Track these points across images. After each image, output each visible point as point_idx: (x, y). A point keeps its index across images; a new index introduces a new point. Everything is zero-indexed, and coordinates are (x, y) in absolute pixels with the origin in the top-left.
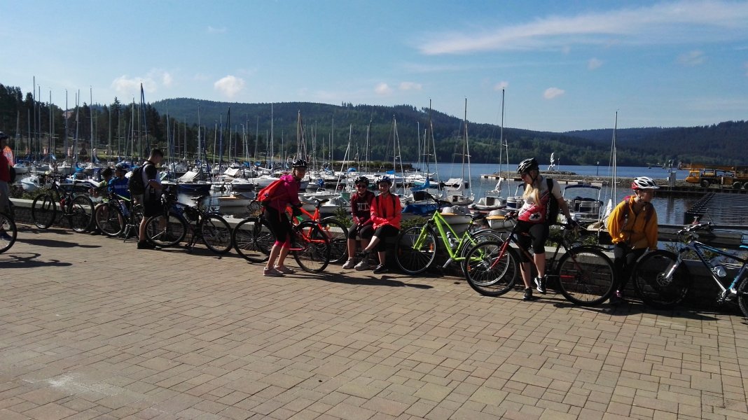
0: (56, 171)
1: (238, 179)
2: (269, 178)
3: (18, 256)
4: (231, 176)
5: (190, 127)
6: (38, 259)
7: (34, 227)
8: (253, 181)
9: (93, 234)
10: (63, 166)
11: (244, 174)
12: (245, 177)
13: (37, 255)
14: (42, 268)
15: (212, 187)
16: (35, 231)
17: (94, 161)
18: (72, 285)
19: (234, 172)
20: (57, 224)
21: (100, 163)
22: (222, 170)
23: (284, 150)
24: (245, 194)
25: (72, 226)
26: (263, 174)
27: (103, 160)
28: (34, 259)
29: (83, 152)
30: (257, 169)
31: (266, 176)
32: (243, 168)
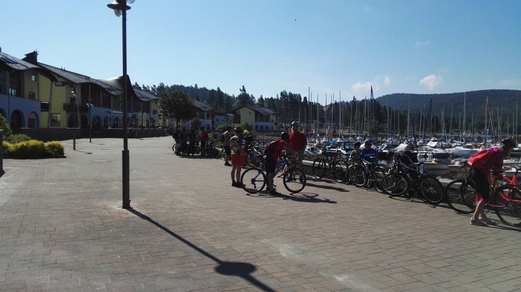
0: (320, 144)
1: (437, 149)
2: (462, 148)
3: (307, 195)
4: (432, 147)
5: (402, 113)
6: (317, 197)
7: (313, 178)
8: (449, 151)
9: (347, 184)
10: (324, 140)
11: (442, 145)
12: (442, 147)
13: (317, 195)
14: (321, 203)
15: (418, 155)
16: (314, 180)
17: (341, 137)
18: (340, 216)
19: (434, 144)
20: (326, 177)
21: (344, 138)
22: (425, 143)
23: (474, 127)
24: (443, 161)
25: (335, 178)
26: (457, 146)
27: (346, 137)
28: (315, 198)
29: (334, 132)
30: (452, 142)
31: (459, 148)
32: (441, 141)
